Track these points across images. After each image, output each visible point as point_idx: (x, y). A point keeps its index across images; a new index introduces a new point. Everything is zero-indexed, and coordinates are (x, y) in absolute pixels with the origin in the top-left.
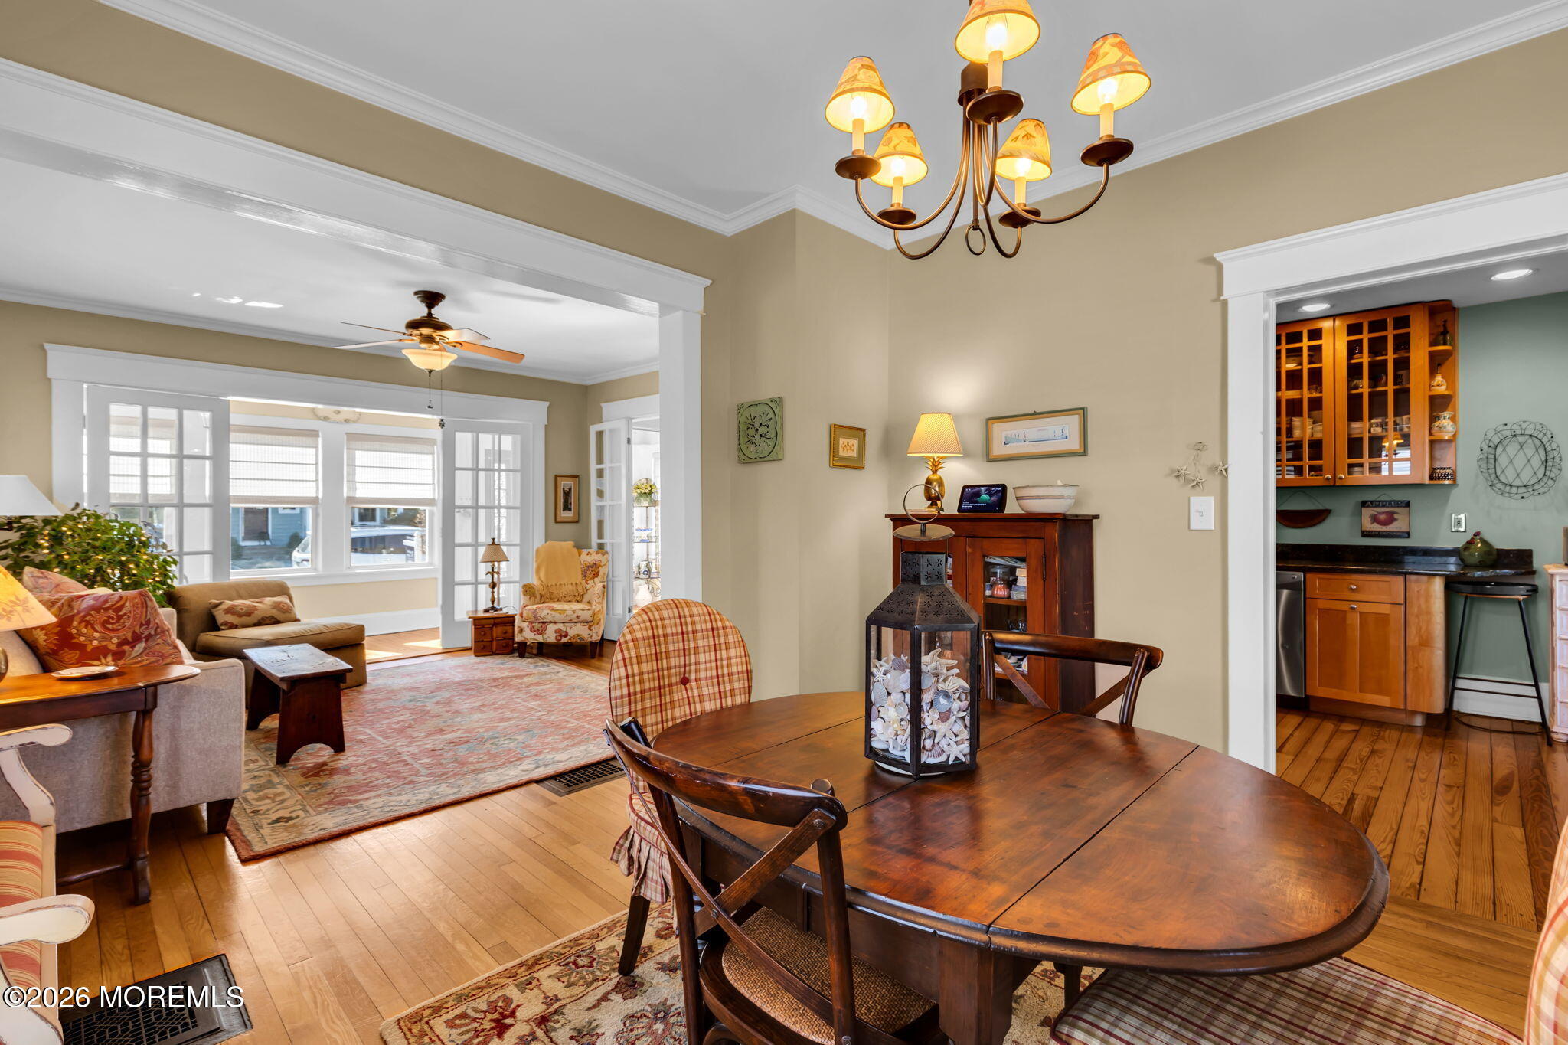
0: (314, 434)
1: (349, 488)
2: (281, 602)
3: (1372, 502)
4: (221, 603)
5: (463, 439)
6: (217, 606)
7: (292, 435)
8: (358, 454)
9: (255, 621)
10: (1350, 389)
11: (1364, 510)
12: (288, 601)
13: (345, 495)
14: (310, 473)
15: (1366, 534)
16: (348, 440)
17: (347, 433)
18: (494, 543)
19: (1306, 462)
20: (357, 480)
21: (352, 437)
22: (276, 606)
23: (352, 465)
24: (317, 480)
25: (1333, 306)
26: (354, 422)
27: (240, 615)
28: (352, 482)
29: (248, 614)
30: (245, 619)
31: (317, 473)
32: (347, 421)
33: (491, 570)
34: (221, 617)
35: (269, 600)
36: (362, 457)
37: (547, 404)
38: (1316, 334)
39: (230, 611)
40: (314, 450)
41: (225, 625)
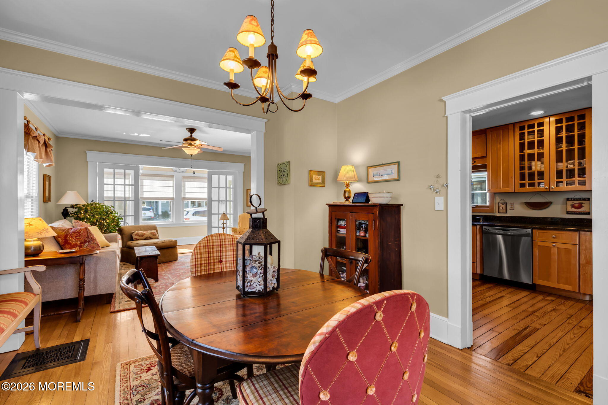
0: (172, 176)
1: (183, 194)
2: (153, 232)
3: (571, 198)
4: (134, 232)
5: (215, 177)
6: (133, 233)
7: (166, 177)
8: (186, 183)
9: (144, 238)
10: (557, 148)
11: (568, 202)
12: (156, 232)
13: (182, 197)
14: (171, 189)
15: (568, 213)
16: (183, 178)
17: (183, 176)
18: (224, 213)
19: (527, 181)
20: (186, 192)
21: (184, 177)
22: (151, 233)
23: (184, 187)
24: (173, 192)
25: (545, 112)
26: (185, 172)
27: (140, 236)
28: (184, 192)
29: (142, 236)
30: (141, 238)
31: (173, 190)
32: (183, 172)
33: (223, 223)
34: (134, 237)
35: (149, 231)
36: (188, 184)
37: (244, 164)
38: (541, 124)
39: (137, 235)
40: (172, 182)
41: (135, 239)
